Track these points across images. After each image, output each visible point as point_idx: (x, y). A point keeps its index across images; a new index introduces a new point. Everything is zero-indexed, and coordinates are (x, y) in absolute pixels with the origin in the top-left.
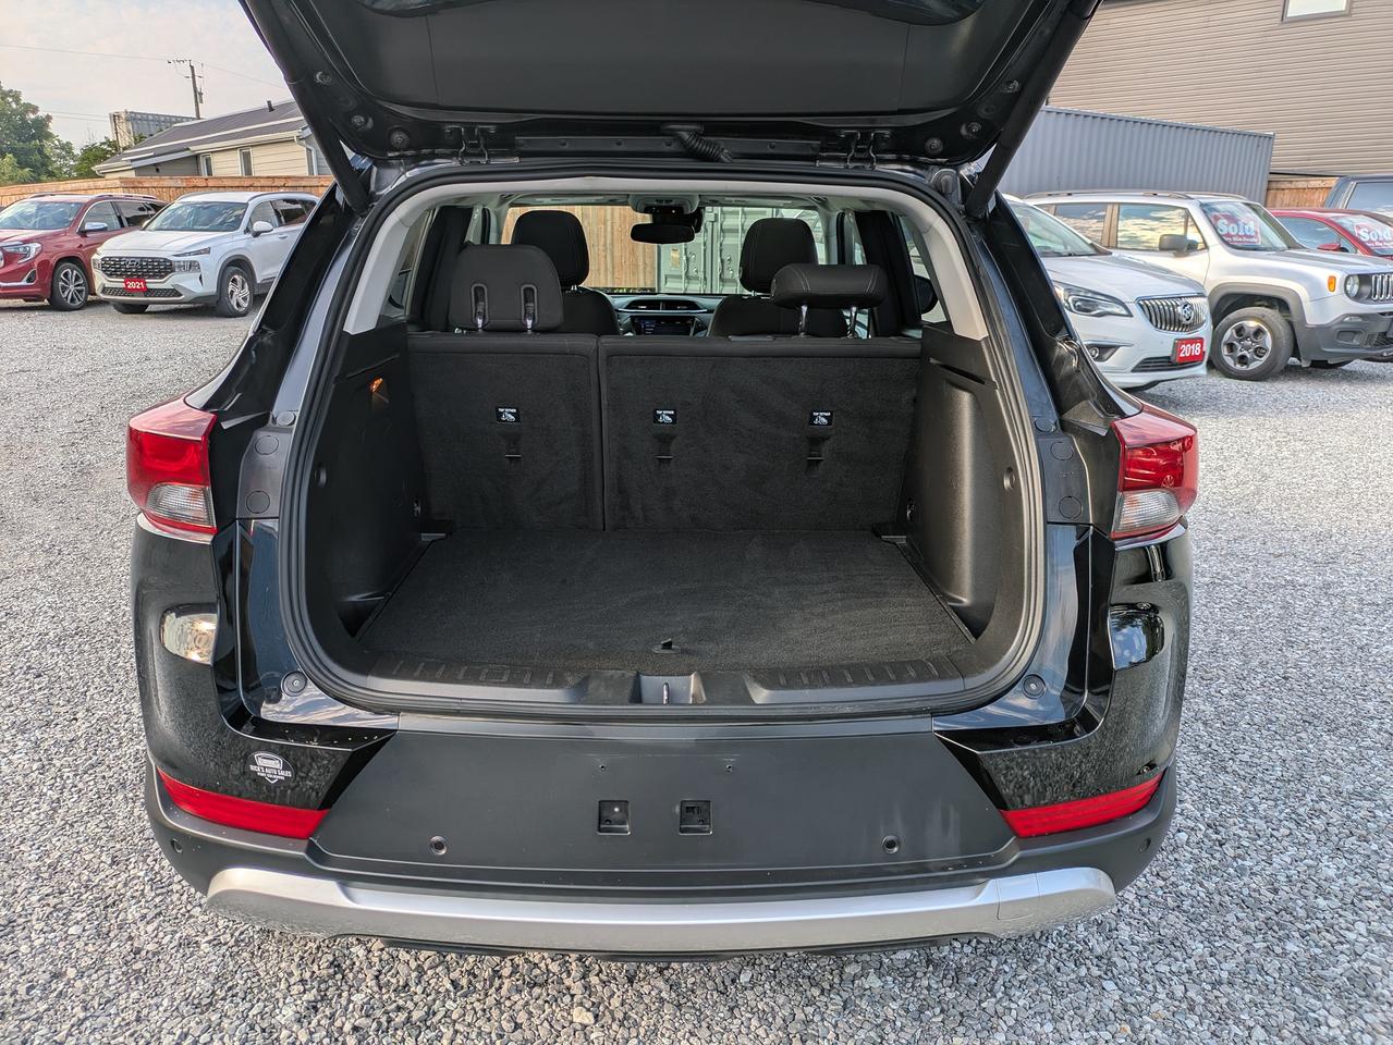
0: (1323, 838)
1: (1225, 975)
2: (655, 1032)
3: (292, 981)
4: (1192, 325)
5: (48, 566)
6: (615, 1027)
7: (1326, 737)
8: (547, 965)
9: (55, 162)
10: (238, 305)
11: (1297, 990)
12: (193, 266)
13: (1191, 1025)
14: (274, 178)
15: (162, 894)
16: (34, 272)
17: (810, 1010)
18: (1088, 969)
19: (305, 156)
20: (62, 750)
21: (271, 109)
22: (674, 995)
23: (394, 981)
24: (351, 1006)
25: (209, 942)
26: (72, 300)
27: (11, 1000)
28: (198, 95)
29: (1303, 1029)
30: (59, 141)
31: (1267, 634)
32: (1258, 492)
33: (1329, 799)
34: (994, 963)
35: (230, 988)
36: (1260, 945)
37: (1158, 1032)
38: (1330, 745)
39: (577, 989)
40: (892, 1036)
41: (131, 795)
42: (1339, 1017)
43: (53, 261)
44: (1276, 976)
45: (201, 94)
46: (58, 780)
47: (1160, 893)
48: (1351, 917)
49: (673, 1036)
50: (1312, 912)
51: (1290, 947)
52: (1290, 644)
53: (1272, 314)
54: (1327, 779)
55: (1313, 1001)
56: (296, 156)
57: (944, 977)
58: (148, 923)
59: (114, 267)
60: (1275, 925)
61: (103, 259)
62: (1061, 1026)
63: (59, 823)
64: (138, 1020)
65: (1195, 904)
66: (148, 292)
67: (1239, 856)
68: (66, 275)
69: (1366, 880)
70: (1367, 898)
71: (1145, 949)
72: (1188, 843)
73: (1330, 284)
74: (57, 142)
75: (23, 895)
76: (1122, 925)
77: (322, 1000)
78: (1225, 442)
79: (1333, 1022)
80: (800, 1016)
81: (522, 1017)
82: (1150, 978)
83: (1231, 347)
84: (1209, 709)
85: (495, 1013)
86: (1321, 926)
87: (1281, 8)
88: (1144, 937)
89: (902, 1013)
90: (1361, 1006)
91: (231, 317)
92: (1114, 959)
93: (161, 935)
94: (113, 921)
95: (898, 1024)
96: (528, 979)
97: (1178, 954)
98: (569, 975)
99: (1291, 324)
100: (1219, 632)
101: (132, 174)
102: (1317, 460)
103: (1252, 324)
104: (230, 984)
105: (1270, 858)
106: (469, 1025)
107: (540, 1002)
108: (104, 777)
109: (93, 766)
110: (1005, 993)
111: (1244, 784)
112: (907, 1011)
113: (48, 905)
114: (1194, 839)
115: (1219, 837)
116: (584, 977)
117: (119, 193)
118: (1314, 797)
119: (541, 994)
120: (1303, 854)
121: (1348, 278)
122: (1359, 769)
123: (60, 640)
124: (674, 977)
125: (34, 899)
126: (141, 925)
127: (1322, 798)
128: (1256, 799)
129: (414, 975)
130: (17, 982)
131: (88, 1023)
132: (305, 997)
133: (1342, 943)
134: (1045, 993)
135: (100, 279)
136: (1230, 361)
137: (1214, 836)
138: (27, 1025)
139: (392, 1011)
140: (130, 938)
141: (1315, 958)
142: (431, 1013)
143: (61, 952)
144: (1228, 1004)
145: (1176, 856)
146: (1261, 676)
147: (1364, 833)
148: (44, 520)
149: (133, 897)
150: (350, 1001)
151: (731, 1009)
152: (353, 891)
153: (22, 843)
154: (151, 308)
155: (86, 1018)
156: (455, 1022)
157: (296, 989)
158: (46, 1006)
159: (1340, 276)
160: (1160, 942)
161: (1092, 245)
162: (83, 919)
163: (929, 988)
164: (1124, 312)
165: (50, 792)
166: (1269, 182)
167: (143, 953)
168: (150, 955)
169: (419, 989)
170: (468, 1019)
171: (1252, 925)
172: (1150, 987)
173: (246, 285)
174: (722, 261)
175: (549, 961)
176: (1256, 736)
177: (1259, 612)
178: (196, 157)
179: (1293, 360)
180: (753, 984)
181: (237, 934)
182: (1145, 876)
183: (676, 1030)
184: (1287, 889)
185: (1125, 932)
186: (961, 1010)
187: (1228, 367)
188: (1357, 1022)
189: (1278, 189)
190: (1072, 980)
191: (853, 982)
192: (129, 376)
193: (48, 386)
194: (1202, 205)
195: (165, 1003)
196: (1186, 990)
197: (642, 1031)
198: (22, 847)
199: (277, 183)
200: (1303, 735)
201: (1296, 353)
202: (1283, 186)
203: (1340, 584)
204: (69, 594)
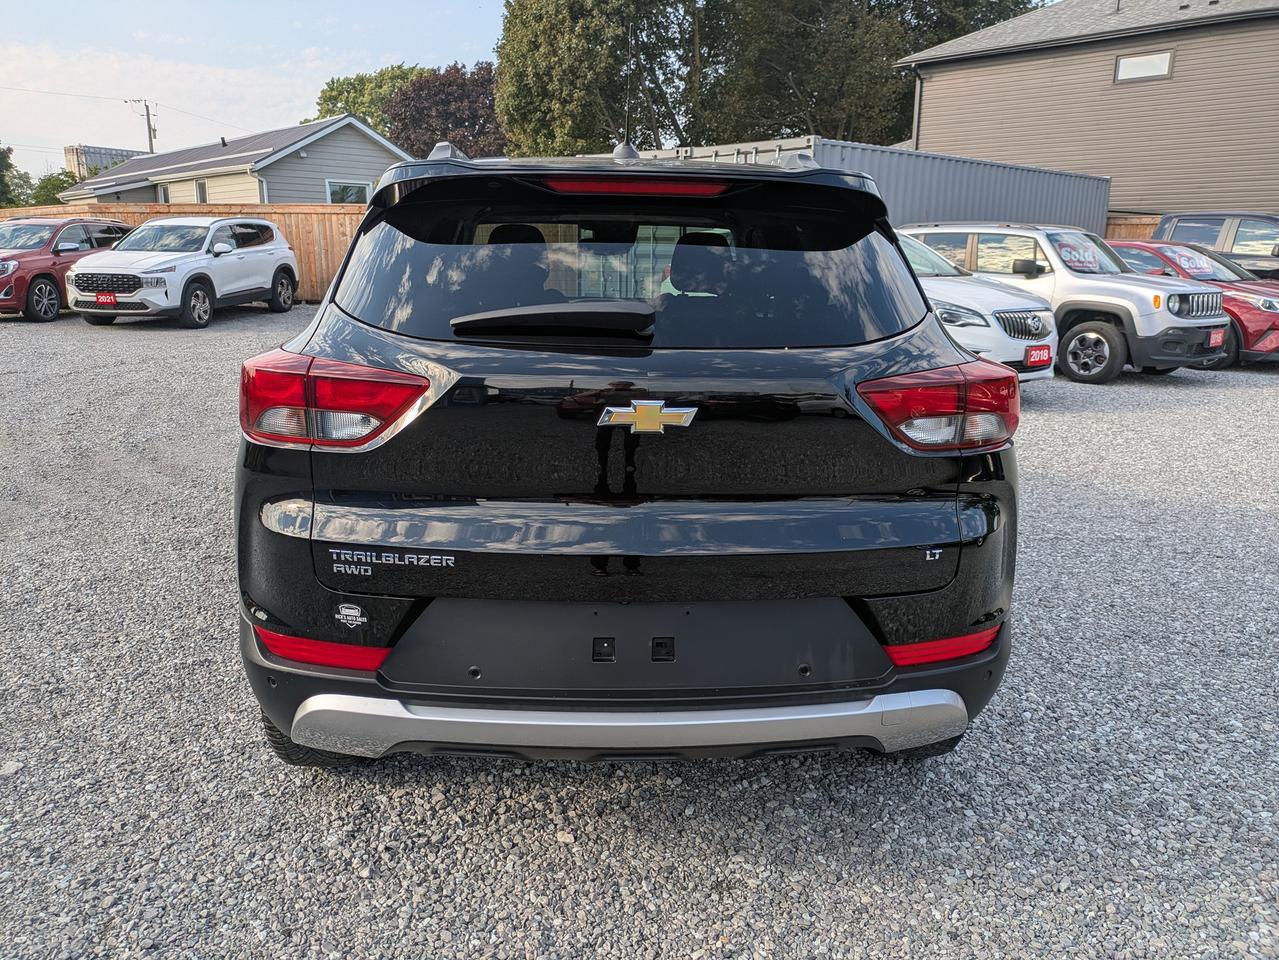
0: (1135, 715)
1: (1057, 805)
2: (622, 847)
3: (333, 818)
4: (1041, 334)
5: (69, 528)
6: (590, 844)
7: (1141, 647)
8: (533, 805)
9: (14, 190)
10: (200, 317)
11: (1110, 813)
12: (160, 282)
13: (1030, 836)
14: (230, 205)
15: (216, 763)
16: (11, 287)
17: (741, 831)
18: (954, 803)
19: (257, 187)
20: (112, 663)
21: (224, 144)
22: (634, 824)
23: (413, 818)
24: (382, 835)
25: (261, 794)
26: (46, 313)
27: (110, 833)
28: (152, 132)
29: (1113, 837)
30: (17, 171)
31: (1098, 574)
32: (1095, 470)
33: (1142, 689)
34: (881, 799)
35: (283, 824)
36: (1084, 785)
37: (1006, 841)
38: (1145, 652)
39: (559, 820)
40: (805, 847)
41: (176, 695)
42: (1140, 829)
43: (29, 277)
44: (1095, 804)
45: (155, 130)
46: (114, 684)
47: (1009, 753)
48: (1152, 766)
49: (636, 850)
50: (1123, 763)
51: (1106, 786)
52: (1117, 582)
53: (1108, 327)
54: (1140, 675)
55: (1120, 819)
56: (249, 186)
57: (843, 809)
58: (208, 782)
59: (86, 282)
60: (1097, 772)
61: (76, 276)
62: (932, 839)
63: (121, 715)
64: (214, 845)
65: (1036, 760)
66: (118, 305)
67: (1071, 727)
68: (40, 290)
69: (1167, 742)
70: (1165, 753)
71: (997, 790)
72: (1031, 720)
73: (1155, 302)
74: (15, 173)
75: (103, 764)
76: (979, 774)
77: (358, 831)
78: (1070, 432)
79: (1135, 832)
80: (733, 835)
81: (517, 839)
82: (1001, 808)
83: (1075, 355)
84: (1050, 628)
85: (496, 836)
86: (1130, 771)
87: (1112, 72)
88: (996, 782)
89: (812, 832)
90: (1157, 822)
91: (193, 328)
92: (973, 796)
93: (221, 790)
94: (180, 781)
95: (809, 839)
96: (519, 815)
97: (1022, 792)
98: (551, 812)
99: (1124, 335)
100: (1060, 574)
101: (95, 201)
102: (1145, 446)
103: (1093, 336)
104: (283, 821)
105: (1094, 728)
106: (477, 844)
107: (531, 829)
108: (151, 683)
109: (140, 675)
110: (890, 818)
111: (1076, 680)
112: (815, 831)
113: (126, 770)
114: (1036, 717)
115: (1056, 715)
116: (563, 812)
117: (88, 217)
118: (1130, 688)
119: (531, 823)
120: (1119, 725)
121: (1169, 298)
122: (1166, 668)
123: (91, 584)
124: (634, 812)
125: (113, 766)
126: (204, 784)
127: (1136, 688)
128: (1085, 690)
129: (429, 813)
130: (112, 822)
131: (175, 847)
132: (345, 828)
133: (1145, 783)
134: (921, 818)
135: (73, 294)
136: (1074, 367)
137: (1052, 715)
138: (127, 849)
139: (415, 836)
140: (196, 792)
141: (1124, 793)
142: (445, 838)
143: (142, 802)
144: (1058, 823)
145: (1022, 728)
146: (1092, 605)
147: (1167, 710)
148: (56, 493)
149: (193, 765)
150: (380, 831)
151: (680, 832)
152: (412, 707)
153: (93, 728)
154: (118, 320)
155: (172, 844)
156: (465, 843)
157: (336, 824)
158: (139, 837)
159: (1163, 296)
160: (1009, 785)
161: (955, 268)
162: (155, 780)
163: (831, 816)
164: (983, 323)
165: (108, 694)
166: (1109, 218)
167: (209, 802)
168: (214, 803)
169: (434, 822)
170: (476, 840)
171: (1079, 773)
172: (1000, 814)
173: (207, 300)
174: (636, 282)
175: (535, 802)
176: (1087, 647)
177: (1093, 559)
178: (155, 187)
179: (1128, 367)
180: (695, 816)
181: (282, 788)
182: (998, 742)
183: (638, 846)
184: (1106, 749)
185: (981, 778)
186: (857, 830)
187: (1073, 372)
188: (1153, 832)
189: (1115, 225)
190: (941, 810)
191: (773, 813)
192: (109, 378)
193: (36, 385)
194: (1048, 236)
195: (233, 834)
196: (1028, 815)
197: (612, 846)
198: (95, 732)
199: (234, 210)
200: (1124, 645)
201: (1129, 361)
202: (1120, 222)
203: (1159, 538)
204: (92, 550)
